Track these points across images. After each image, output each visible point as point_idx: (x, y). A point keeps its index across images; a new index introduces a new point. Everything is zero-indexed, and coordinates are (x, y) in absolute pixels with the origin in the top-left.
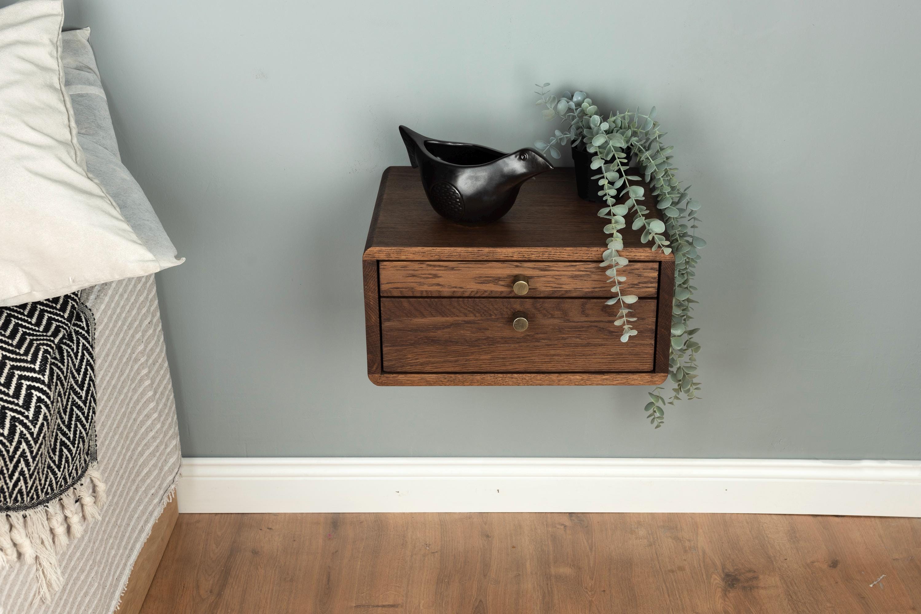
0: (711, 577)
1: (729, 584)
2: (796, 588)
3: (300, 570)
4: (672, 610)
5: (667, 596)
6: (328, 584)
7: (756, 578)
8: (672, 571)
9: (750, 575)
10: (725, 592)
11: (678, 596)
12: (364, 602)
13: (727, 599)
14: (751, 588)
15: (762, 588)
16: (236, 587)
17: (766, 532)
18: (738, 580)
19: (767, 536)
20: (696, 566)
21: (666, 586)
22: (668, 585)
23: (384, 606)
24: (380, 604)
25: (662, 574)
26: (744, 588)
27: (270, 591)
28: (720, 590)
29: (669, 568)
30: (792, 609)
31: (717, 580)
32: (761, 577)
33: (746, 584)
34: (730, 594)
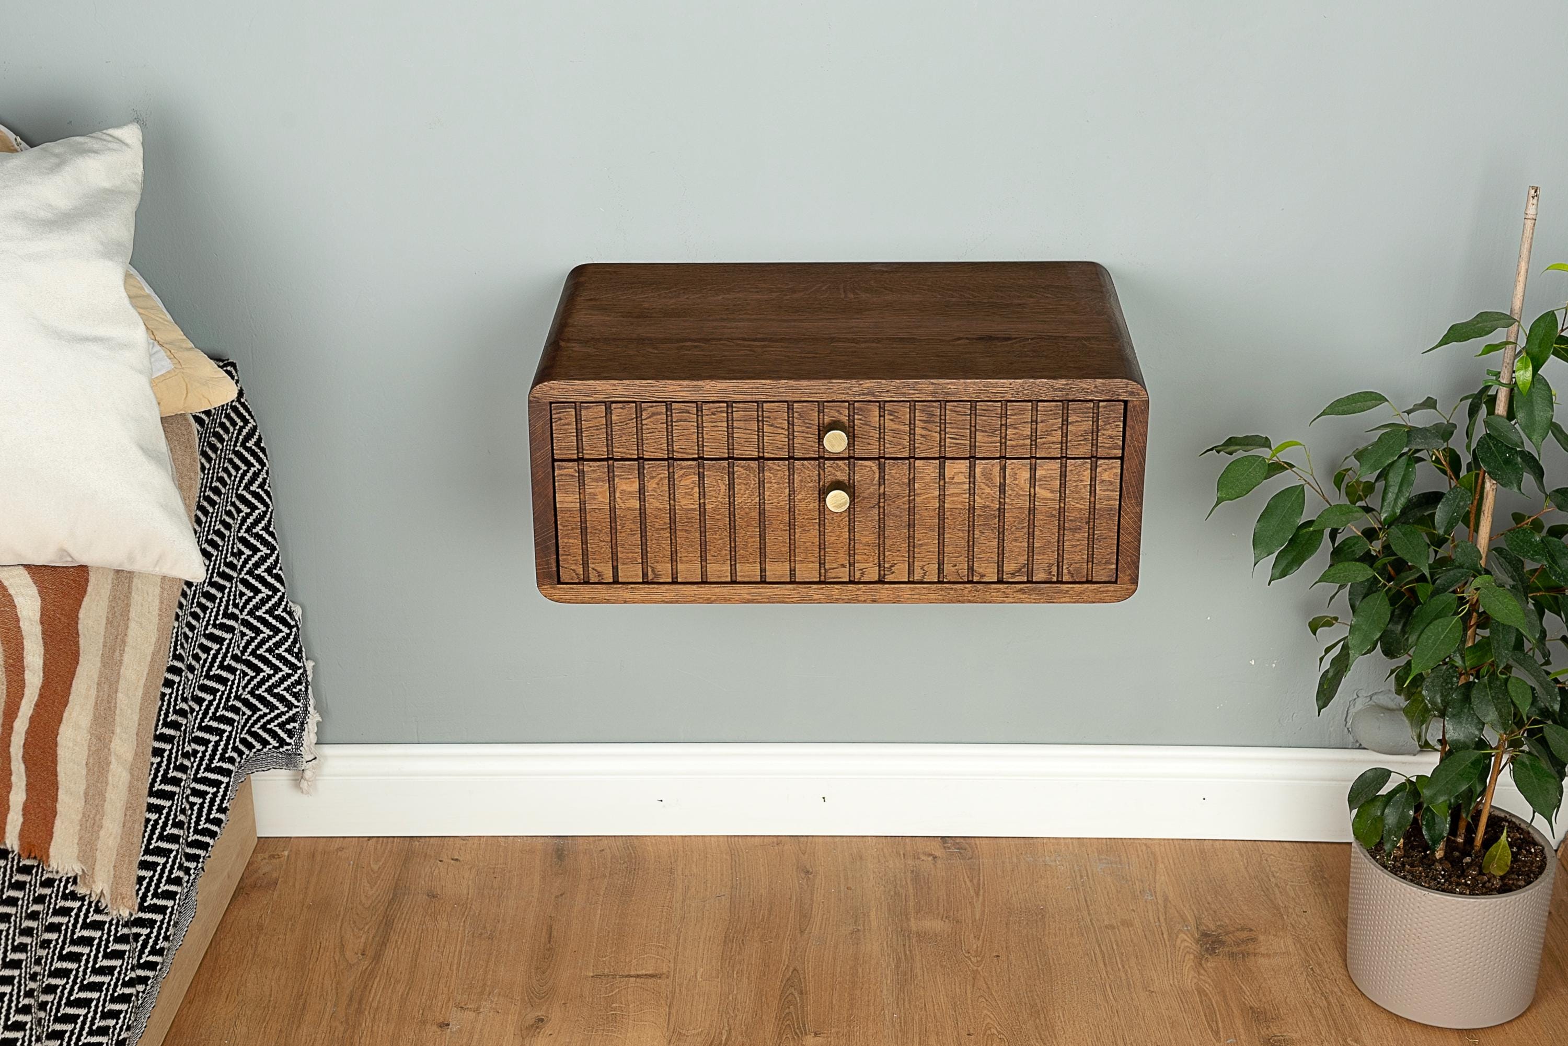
0: (1177, 937)
1: (1207, 950)
2: (1321, 956)
3: (504, 922)
4: (1110, 986)
5: (1101, 965)
6: (550, 942)
7: (1254, 940)
8: (1112, 927)
9: (1244, 935)
10: (1199, 961)
11: (1120, 966)
12: (606, 971)
13: (1202, 971)
14: (1246, 954)
15: (1263, 955)
16: (403, 947)
17: (1273, 869)
18: (1222, 943)
19: (1274, 876)
20: (1152, 921)
21: (1101, 951)
22: (1103, 948)
23: (638, 976)
24: (632, 973)
25: (1095, 931)
26: (1232, 955)
27: (457, 953)
28: (1192, 957)
29: (1106, 923)
30: (1313, 988)
31: (1187, 942)
32: (1261, 938)
33: (1235, 950)
34: (1209, 964)
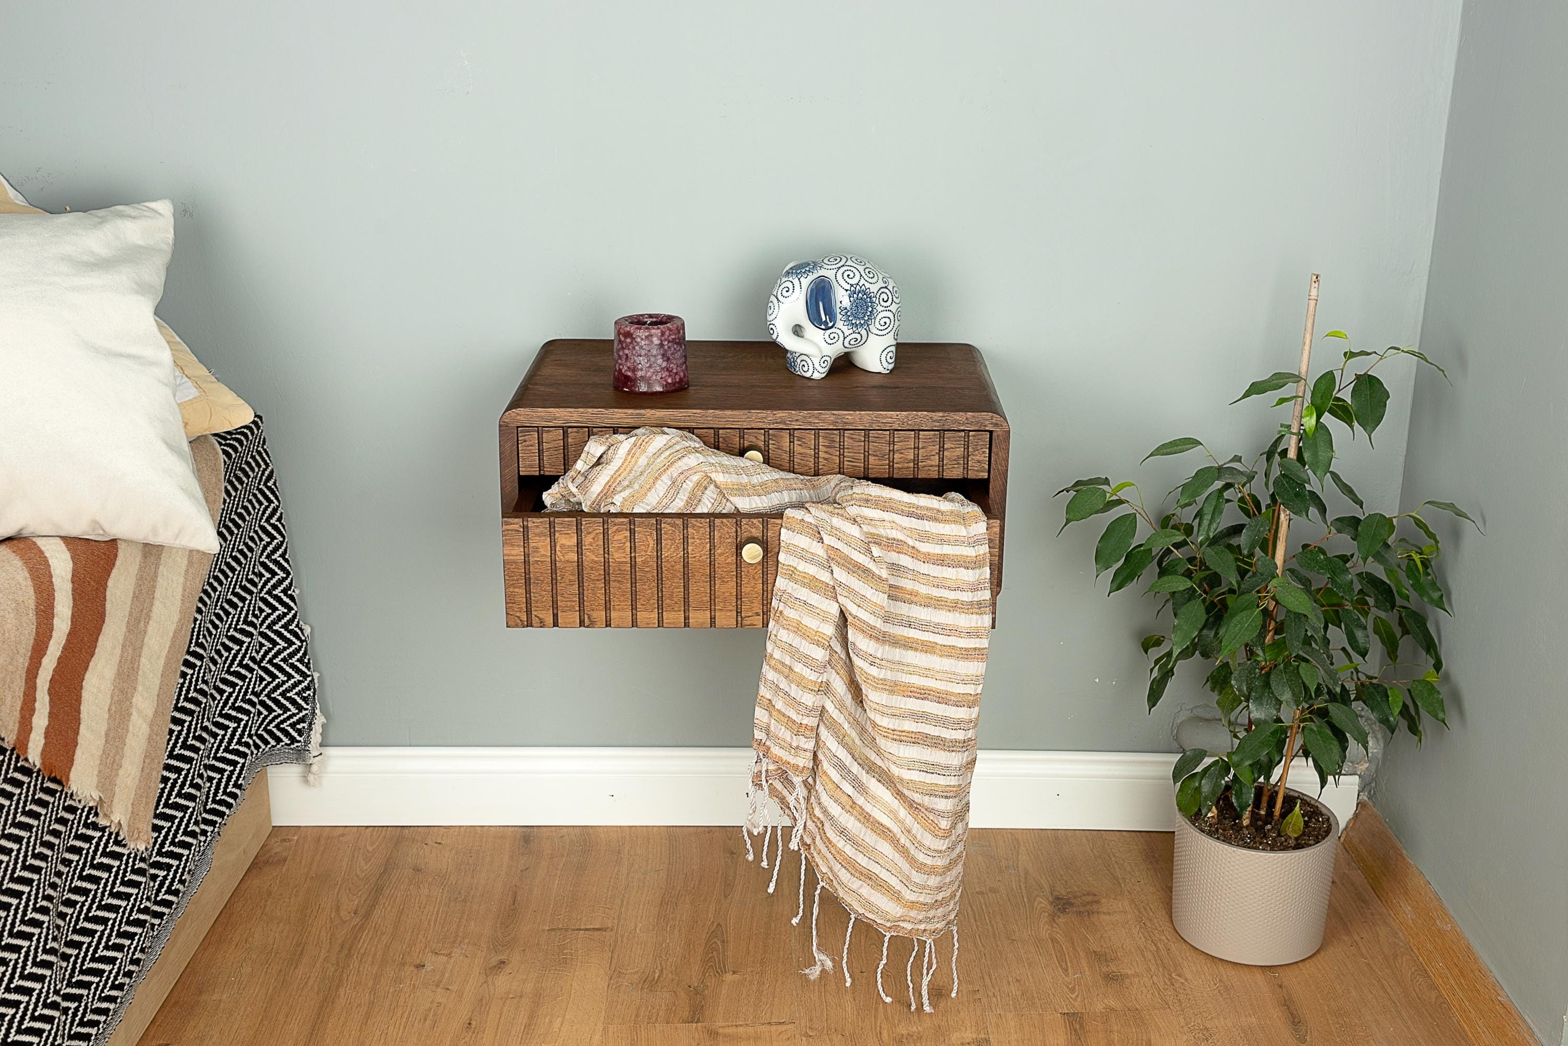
0: (1035, 900)
1: (1059, 909)
2: (1151, 914)
3: (476, 889)
4: (979, 936)
5: (972, 921)
6: (514, 904)
7: (1097, 902)
8: (982, 893)
9: (1090, 898)
10: (1053, 918)
11: (988, 921)
12: (560, 926)
13: (1055, 925)
14: (1090, 913)
15: (1104, 913)
16: (389, 908)
17: (1113, 851)
18: (1072, 904)
19: (1114, 856)
20: (1015, 888)
21: (973, 910)
22: (974, 908)
23: (587, 929)
24: (582, 927)
25: (968, 896)
26: (1080, 913)
27: (435, 913)
28: (1047, 914)
29: (977, 890)
30: (1145, 937)
31: (1043, 903)
32: (1103, 900)
33: (1082, 909)
34: (1060, 920)
